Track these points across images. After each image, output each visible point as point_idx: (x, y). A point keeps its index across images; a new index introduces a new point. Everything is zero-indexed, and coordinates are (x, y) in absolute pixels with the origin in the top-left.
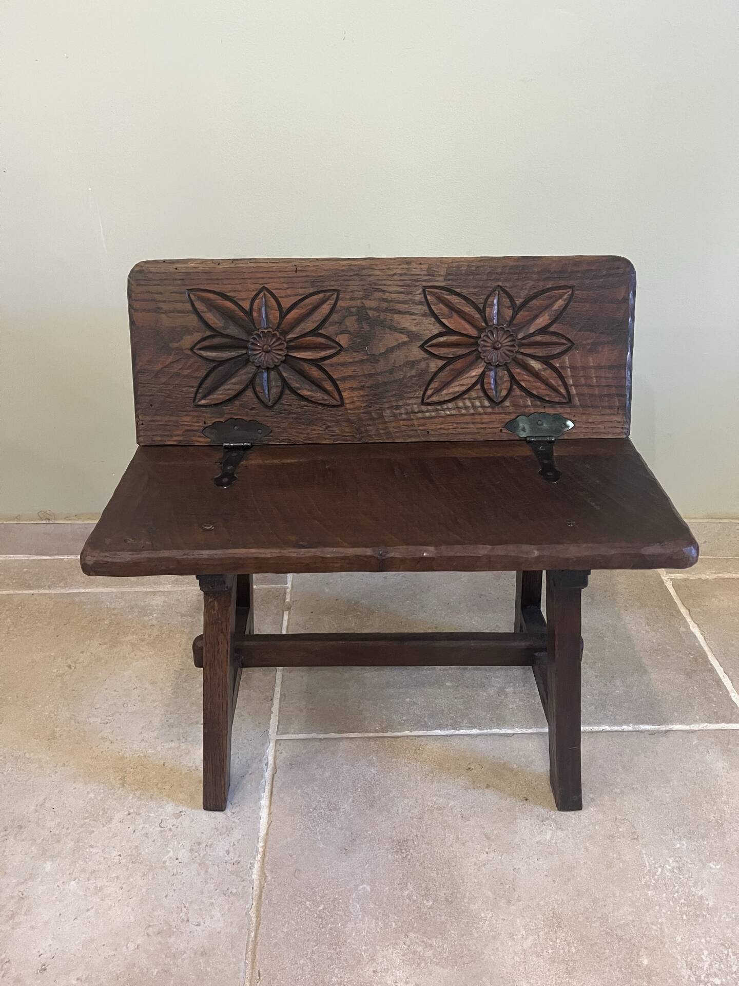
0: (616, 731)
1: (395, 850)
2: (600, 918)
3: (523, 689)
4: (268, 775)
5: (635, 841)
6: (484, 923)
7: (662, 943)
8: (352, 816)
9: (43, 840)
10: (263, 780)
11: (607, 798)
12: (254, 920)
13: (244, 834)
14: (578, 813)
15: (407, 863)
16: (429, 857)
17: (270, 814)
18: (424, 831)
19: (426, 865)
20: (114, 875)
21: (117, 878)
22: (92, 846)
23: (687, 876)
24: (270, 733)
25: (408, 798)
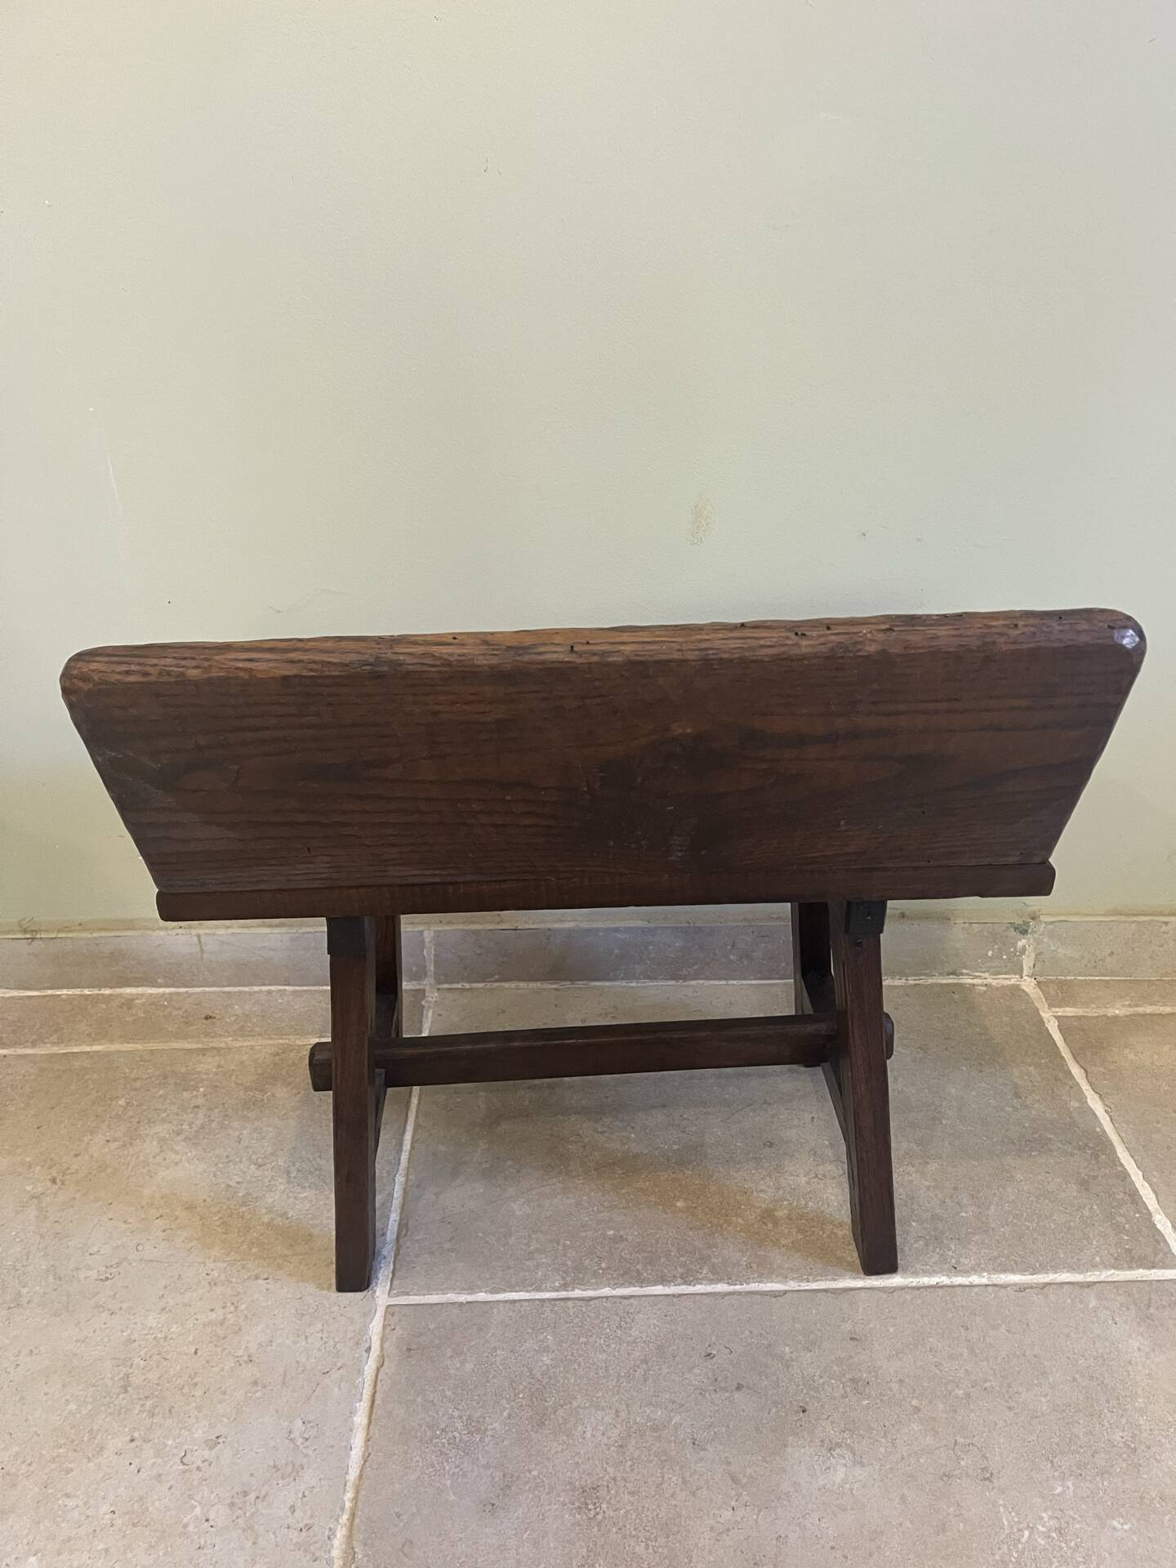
0: (960, 1286)
1: (577, 1504)
4: (369, 1369)
5: (987, 1483)
8: (506, 1443)
10: (361, 1379)
11: (941, 1405)
13: (321, 1476)
15: (596, 1529)
16: (634, 1516)
17: (367, 1441)
18: (628, 1468)
19: (628, 1533)
20: (101, 1547)
21: (107, 1551)
22: (67, 1496)
23: (1073, 1544)
24: (377, 1294)
25: (603, 1410)
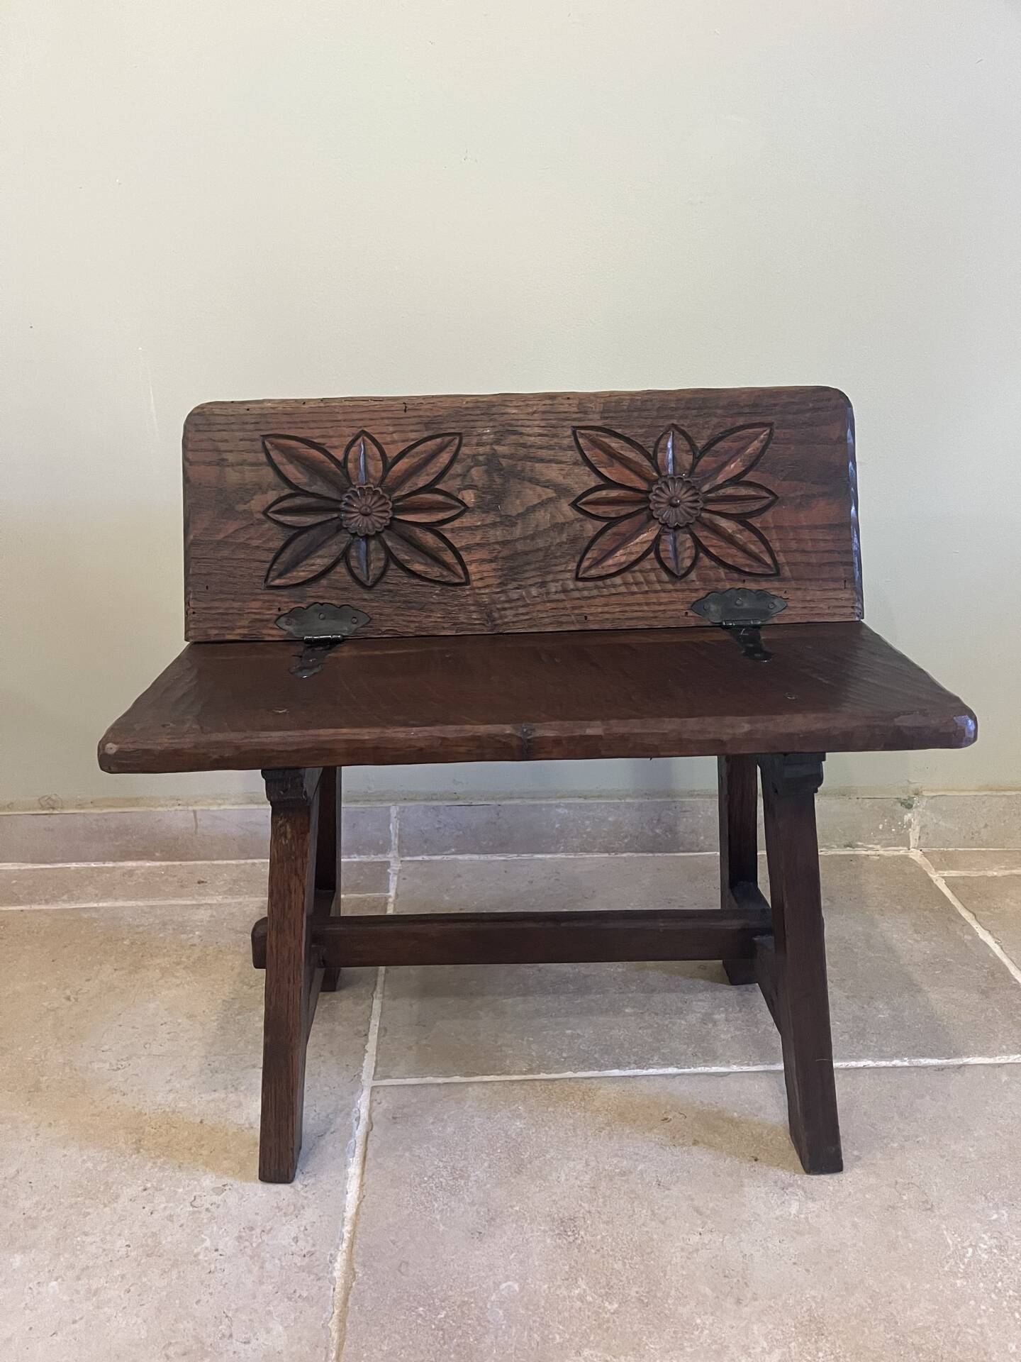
0: (885, 1068)
1: (557, 1232)
2: (884, 1320)
3: (740, 1015)
4: (359, 1132)
5: (929, 1212)
6: (702, 1332)
7: (986, 1354)
8: (488, 1186)
9: (11, 1225)
10: (353, 1140)
11: (879, 1155)
12: (335, 1335)
13: (321, 1214)
14: (836, 1176)
15: (576, 1250)
16: (610, 1240)
17: (362, 1186)
18: (601, 1204)
19: (606, 1253)
20: (118, 1273)
21: (123, 1277)
22: (86, 1234)
23: (1013, 1258)
24: (363, 1078)
25: (574, 1160)
